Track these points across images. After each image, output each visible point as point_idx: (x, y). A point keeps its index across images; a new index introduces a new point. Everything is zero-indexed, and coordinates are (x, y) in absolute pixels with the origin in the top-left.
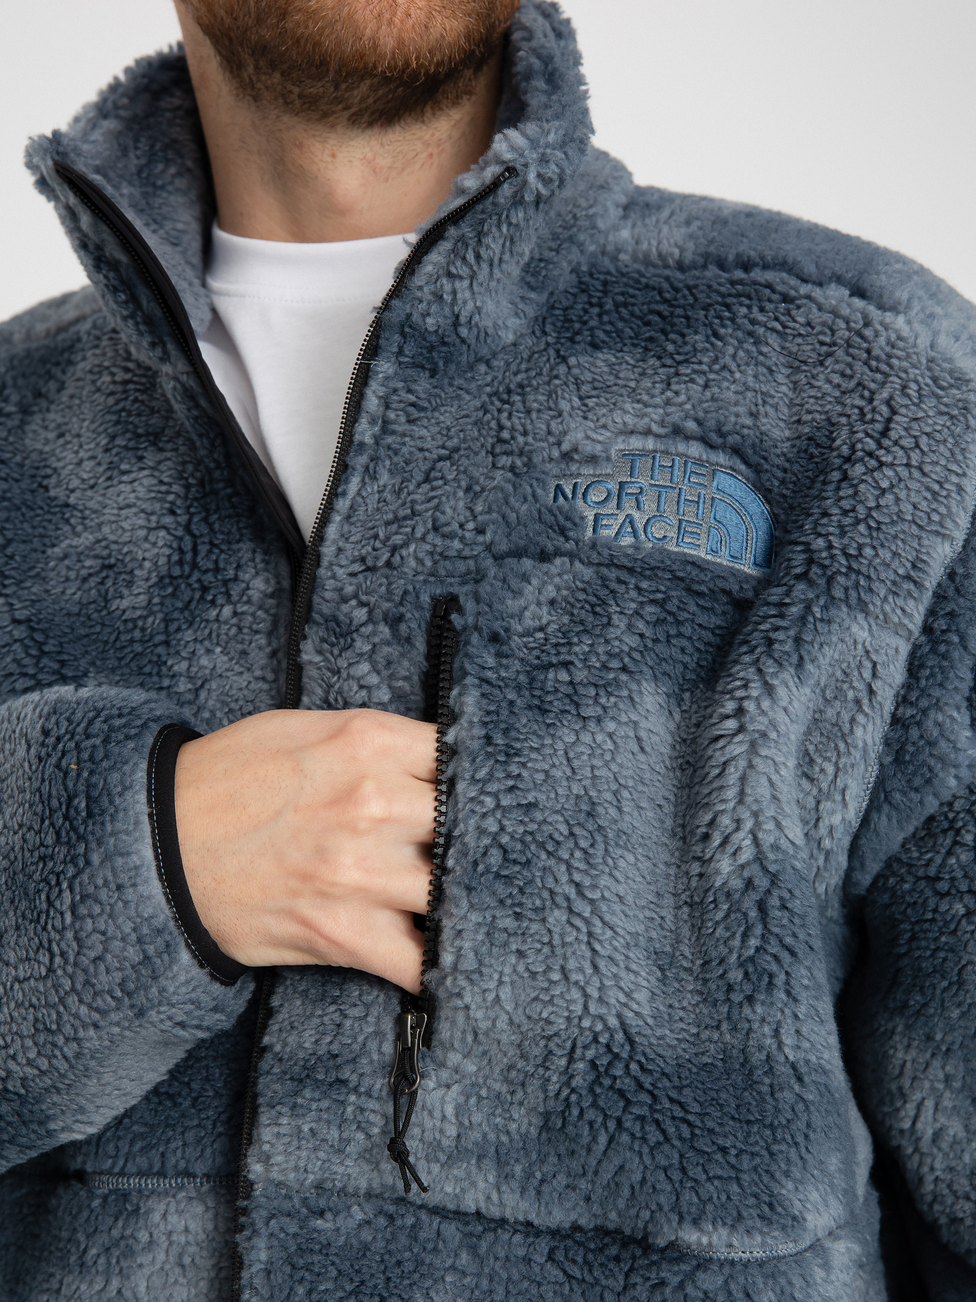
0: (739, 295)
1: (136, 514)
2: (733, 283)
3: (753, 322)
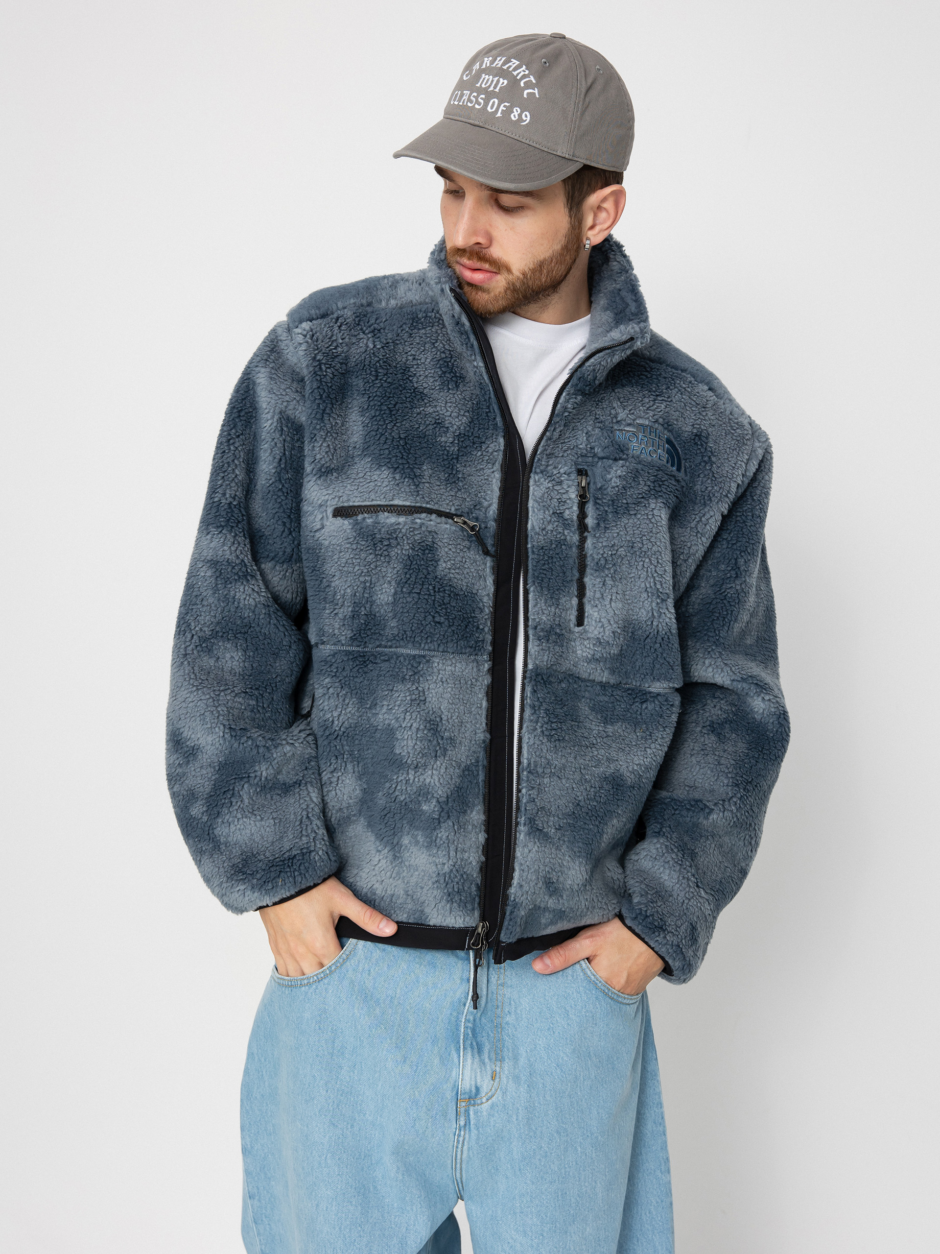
0: (676, 377)
3: (681, 386)
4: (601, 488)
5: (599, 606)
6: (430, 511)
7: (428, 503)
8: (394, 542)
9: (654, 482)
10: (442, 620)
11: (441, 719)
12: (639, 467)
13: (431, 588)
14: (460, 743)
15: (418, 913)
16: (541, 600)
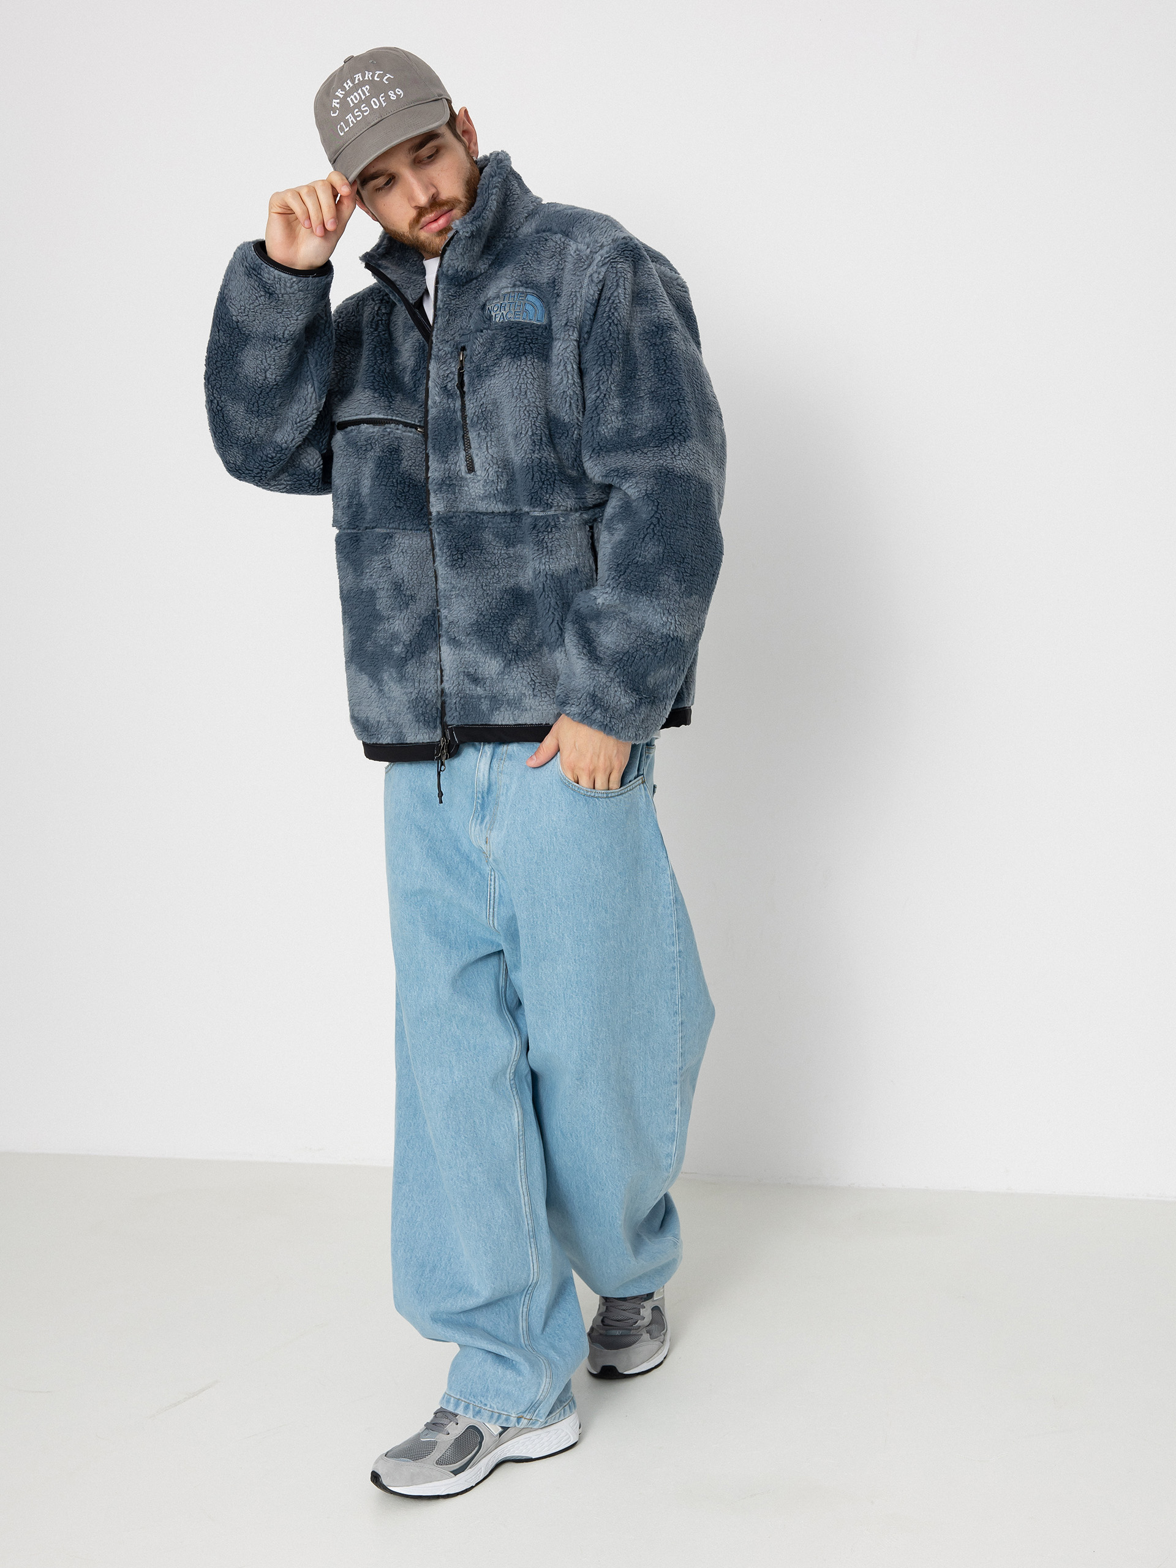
3: (537, 248)
6: (398, 422)
8: (369, 447)
10: (402, 505)
11: (403, 581)
12: (499, 330)
14: (420, 599)
15: (398, 735)
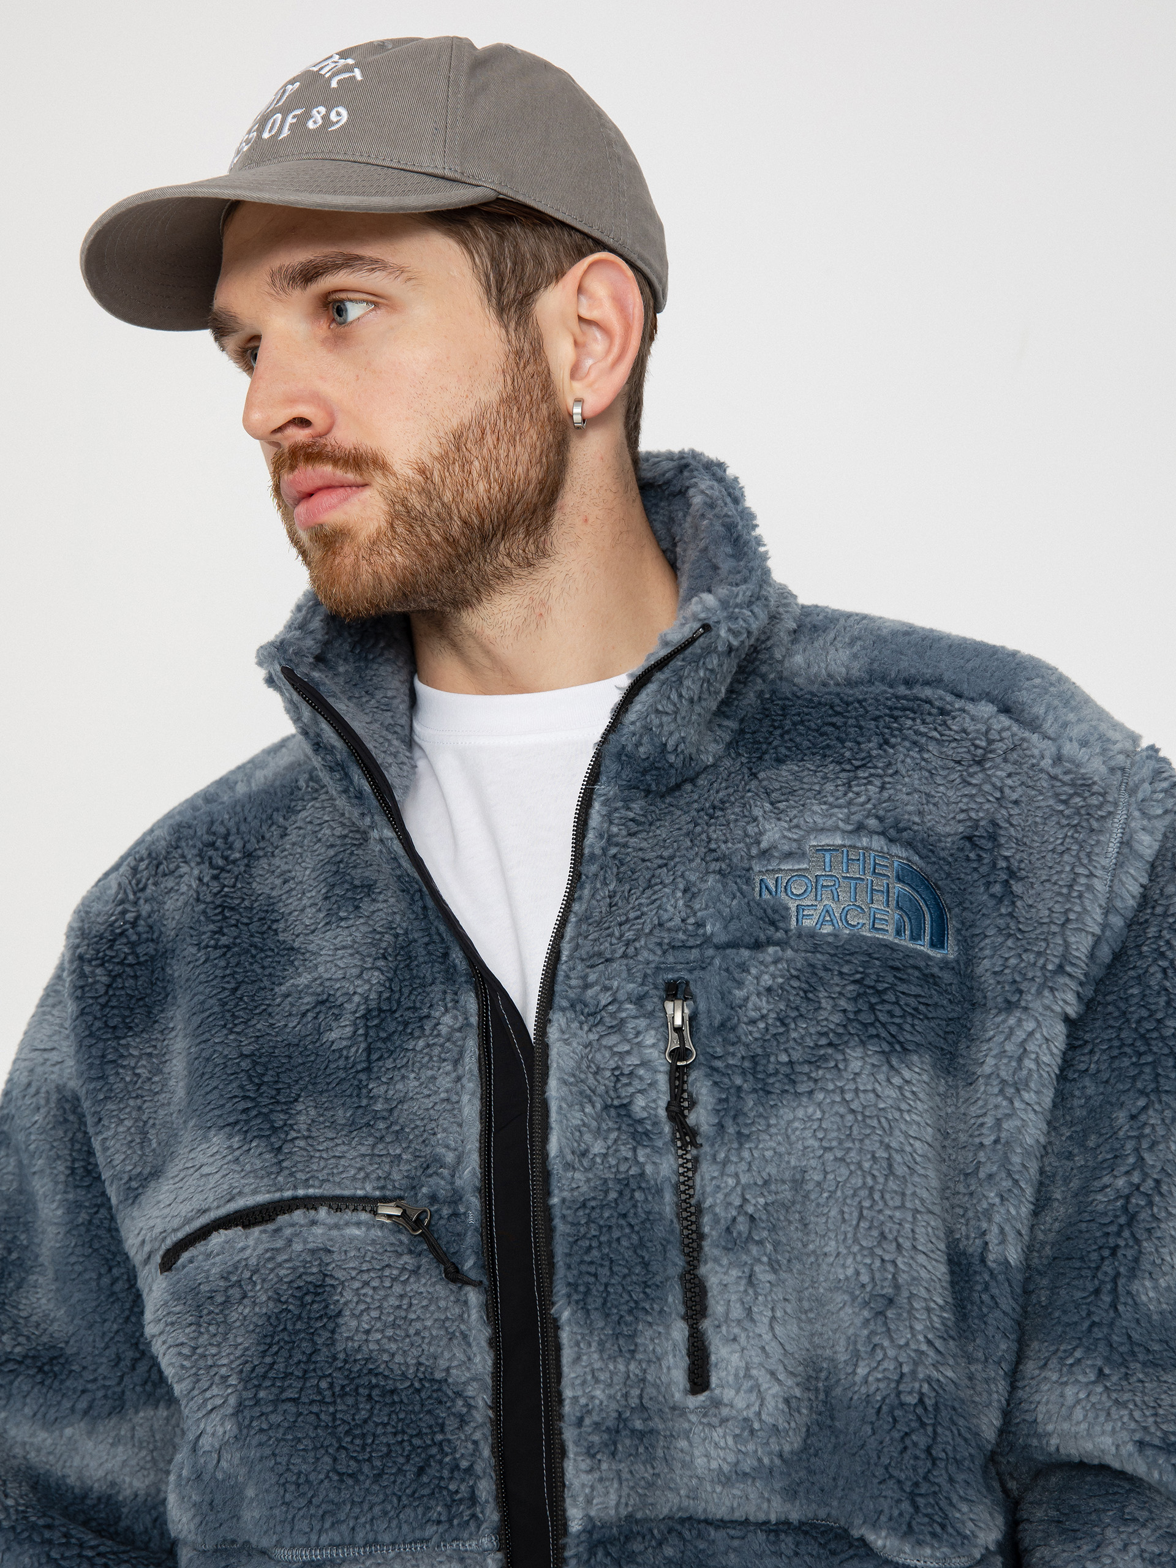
0: (904, 709)
1: (351, 955)
2: (898, 698)
3: (917, 733)
4: (723, 1025)
5: (743, 1339)
6: (313, 1204)
7: (306, 1183)
9: (855, 1000)
12: (819, 958)
13: (324, 1385)
16: (590, 1345)
